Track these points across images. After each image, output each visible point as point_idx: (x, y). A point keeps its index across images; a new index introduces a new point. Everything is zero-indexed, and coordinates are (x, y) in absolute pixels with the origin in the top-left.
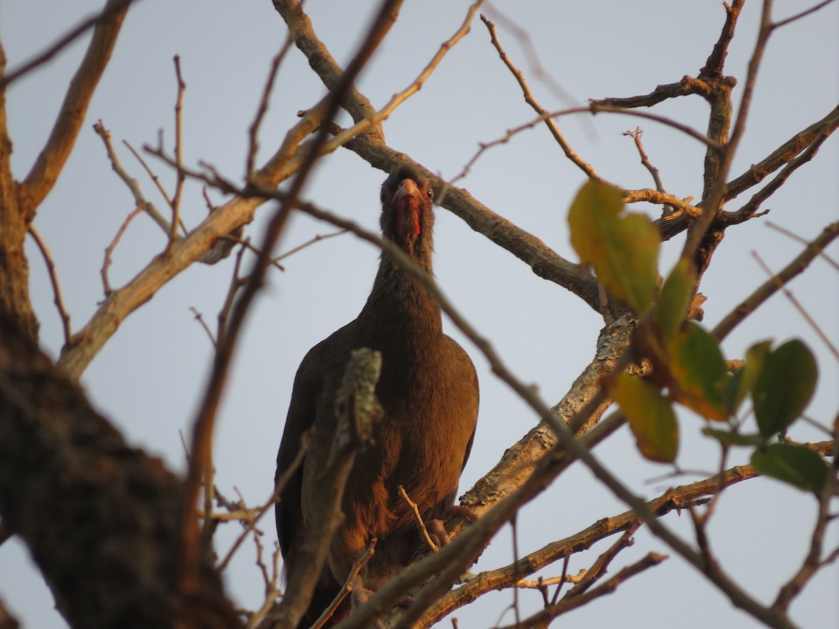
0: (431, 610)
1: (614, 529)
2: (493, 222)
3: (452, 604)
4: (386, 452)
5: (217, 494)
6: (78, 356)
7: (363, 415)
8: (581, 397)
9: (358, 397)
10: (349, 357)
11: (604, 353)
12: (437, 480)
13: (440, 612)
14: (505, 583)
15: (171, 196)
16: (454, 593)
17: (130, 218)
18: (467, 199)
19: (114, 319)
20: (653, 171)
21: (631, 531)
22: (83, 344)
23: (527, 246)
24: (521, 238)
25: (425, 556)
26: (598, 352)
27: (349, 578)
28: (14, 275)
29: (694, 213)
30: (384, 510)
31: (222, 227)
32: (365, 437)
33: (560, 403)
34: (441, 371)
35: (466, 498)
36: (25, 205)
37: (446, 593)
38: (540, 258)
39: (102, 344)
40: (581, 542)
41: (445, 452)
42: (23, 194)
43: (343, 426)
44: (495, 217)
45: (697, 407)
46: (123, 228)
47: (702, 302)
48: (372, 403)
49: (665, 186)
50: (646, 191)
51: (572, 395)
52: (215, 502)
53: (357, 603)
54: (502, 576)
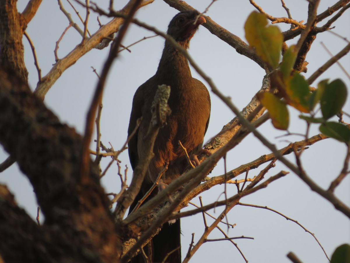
0: (191, 192)
1: (268, 160)
2: (220, 30)
3: (200, 190)
4: (171, 129)
5: (102, 145)
6: (44, 86)
7: (163, 112)
8: (256, 104)
9: (161, 105)
10: (157, 88)
11: (265, 86)
12: (194, 139)
13: (195, 193)
14: (222, 182)
15: (84, 20)
16: (201, 186)
17: (66, 29)
18: (209, 20)
19: (60, 71)
20: (287, 10)
21: (274, 161)
22: (46, 81)
23: (234, 41)
24: (232, 37)
25: (190, 170)
26: (263, 85)
27: (157, 179)
28: (17, 52)
29: (303, 27)
30: (172, 153)
31: (105, 33)
32: (163, 121)
33: (247, 107)
34: (192, 93)
35: (207, 146)
36: (23, 23)
37: (198, 185)
38: (239, 46)
39: (54, 82)
40: (254, 165)
41: (196, 128)
42: (22, 18)
43: (154, 117)
44: (221, 28)
45: (297, 107)
46: (64, 33)
47: (306, 65)
48: (166, 107)
49: (292, 16)
50: (284, 19)
51: (252, 103)
52: (101, 148)
53: (161, 189)
54: (221, 179)
